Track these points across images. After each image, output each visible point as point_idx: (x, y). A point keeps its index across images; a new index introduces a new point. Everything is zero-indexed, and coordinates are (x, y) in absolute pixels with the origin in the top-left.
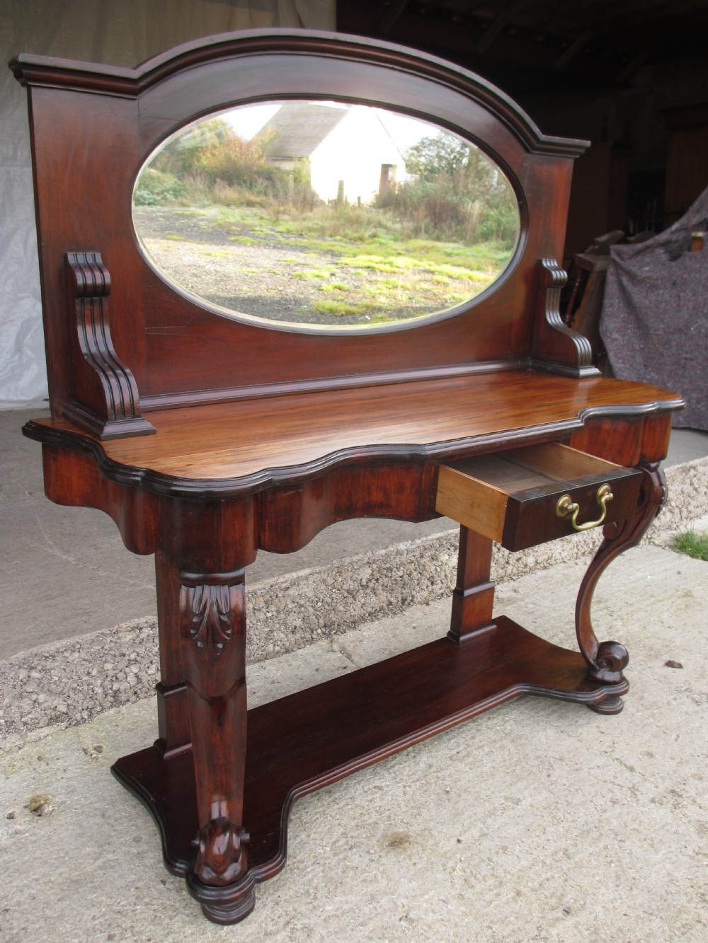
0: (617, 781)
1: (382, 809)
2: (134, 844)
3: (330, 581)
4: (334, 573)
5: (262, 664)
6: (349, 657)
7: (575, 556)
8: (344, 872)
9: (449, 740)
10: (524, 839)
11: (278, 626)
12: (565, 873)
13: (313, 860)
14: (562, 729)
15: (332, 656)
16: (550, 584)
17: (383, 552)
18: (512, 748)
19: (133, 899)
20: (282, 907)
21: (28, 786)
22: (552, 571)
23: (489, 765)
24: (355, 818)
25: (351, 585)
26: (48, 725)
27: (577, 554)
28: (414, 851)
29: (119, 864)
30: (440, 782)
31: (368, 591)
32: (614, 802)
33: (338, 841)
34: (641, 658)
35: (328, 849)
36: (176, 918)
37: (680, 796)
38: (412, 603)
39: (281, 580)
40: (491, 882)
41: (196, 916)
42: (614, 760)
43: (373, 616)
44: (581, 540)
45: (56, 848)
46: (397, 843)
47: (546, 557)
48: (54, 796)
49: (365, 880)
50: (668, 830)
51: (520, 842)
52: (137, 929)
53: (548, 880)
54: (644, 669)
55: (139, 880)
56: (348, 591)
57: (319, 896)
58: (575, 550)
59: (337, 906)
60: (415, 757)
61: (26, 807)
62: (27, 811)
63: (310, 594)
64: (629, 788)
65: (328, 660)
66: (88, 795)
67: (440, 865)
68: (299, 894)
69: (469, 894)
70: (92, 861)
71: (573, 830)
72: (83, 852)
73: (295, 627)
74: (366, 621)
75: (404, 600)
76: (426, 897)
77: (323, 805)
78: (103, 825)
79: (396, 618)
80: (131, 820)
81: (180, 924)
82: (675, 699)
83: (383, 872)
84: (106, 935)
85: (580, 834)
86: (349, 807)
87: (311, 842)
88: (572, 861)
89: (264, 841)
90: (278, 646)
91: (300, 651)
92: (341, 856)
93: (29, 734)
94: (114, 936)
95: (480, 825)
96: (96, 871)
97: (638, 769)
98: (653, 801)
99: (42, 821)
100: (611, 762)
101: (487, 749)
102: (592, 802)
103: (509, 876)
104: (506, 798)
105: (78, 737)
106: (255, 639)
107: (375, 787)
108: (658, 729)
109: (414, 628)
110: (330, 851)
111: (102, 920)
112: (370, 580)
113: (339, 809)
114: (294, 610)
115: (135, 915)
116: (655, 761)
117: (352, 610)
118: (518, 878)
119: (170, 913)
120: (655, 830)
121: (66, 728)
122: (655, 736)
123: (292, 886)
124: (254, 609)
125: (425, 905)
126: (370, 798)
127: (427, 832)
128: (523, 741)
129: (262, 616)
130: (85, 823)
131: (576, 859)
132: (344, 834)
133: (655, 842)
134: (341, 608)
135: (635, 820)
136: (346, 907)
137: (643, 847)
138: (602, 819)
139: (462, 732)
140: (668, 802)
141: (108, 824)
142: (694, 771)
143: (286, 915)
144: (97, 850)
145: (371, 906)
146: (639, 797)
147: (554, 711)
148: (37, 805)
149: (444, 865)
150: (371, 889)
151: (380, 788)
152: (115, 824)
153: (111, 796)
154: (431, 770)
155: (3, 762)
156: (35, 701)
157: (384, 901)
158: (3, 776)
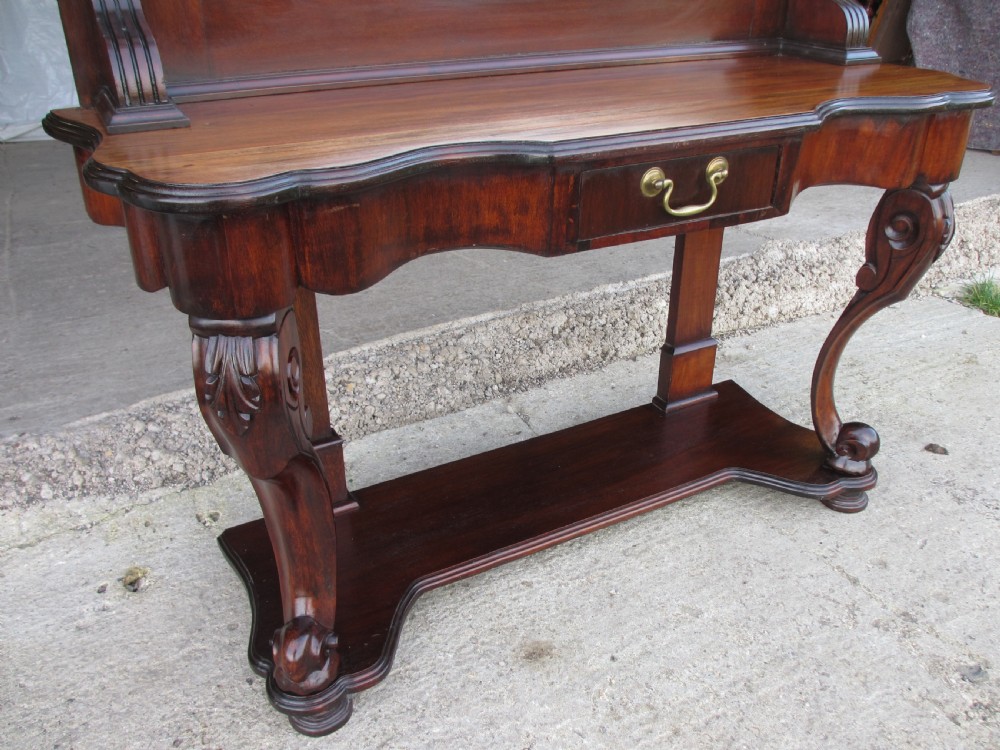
0: (832, 596)
1: (527, 611)
2: (228, 632)
3: (515, 328)
4: (520, 319)
5: (421, 424)
6: (526, 420)
7: (832, 306)
8: (463, 686)
9: (627, 530)
10: (696, 663)
11: (444, 380)
12: (741, 711)
13: (430, 668)
14: (773, 524)
15: (505, 418)
16: (794, 341)
17: (585, 295)
18: (705, 545)
19: (211, 699)
20: (380, 724)
21: (128, 555)
22: (799, 324)
23: (671, 564)
24: (491, 620)
25: (538, 334)
26: (163, 485)
27: (835, 304)
28: (554, 667)
29: (206, 656)
30: (605, 582)
31: (560, 342)
32: (824, 623)
33: (464, 646)
34: (894, 438)
35: (451, 656)
36: (256, 726)
37: (915, 621)
38: (615, 358)
39: (456, 324)
40: (644, 713)
41: (279, 725)
42: (833, 568)
43: (564, 371)
44: (842, 288)
45: (141, 630)
46: (536, 654)
47: (793, 307)
48: (153, 569)
49: (486, 699)
50: (889, 665)
51: (690, 665)
52: (208, 736)
53: (718, 717)
54: (896, 453)
55: (224, 676)
56: (536, 342)
57: (427, 714)
58: (833, 300)
59: (447, 728)
60: (580, 548)
61: (119, 580)
62: (120, 585)
63: (487, 344)
64: (847, 606)
65: (500, 423)
66: (190, 570)
67: (584, 688)
68: (404, 710)
69: (613, 728)
70: (176, 649)
71: (764, 654)
72: (169, 637)
73: (465, 382)
74: (554, 377)
75: (605, 354)
76: (558, 726)
77: (454, 602)
78: (198, 607)
79: (593, 376)
80: (230, 604)
81: (259, 734)
82: (930, 493)
83: (511, 691)
84: (172, 740)
85: (771, 661)
86: (487, 605)
87: (433, 646)
88: (754, 696)
89: (366, 644)
90: (441, 404)
91: (468, 411)
92: (464, 667)
93: (140, 496)
94: (181, 742)
95: (644, 640)
96: (178, 661)
97: (863, 582)
98: (876, 625)
99: (134, 597)
100: (829, 570)
101: (672, 544)
102: (794, 620)
103: (668, 709)
104: (684, 608)
105: (194, 501)
106: (413, 395)
107: (523, 583)
108: (900, 532)
109: (613, 388)
110: (453, 659)
111: (171, 721)
112: (564, 329)
113: (474, 607)
114: (466, 361)
115: (211, 718)
116: (888, 573)
117: (538, 364)
118: (680, 712)
119: (250, 719)
120: (872, 663)
121: (183, 490)
122: (894, 540)
123: (398, 699)
124: (417, 359)
125: (554, 737)
126: (514, 596)
127: (575, 644)
128: (720, 536)
129: (425, 368)
130: (179, 604)
131: (760, 693)
132: (474, 640)
133: (870, 679)
134: (524, 362)
135: (848, 648)
136: (457, 730)
137: (851, 684)
138: (804, 643)
139: (645, 521)
140: (896, 627)
141: (204, 606)
142: (937, 589)
143: (384, 734)
144: (185, 637)
145: (488, 733)
146: (860, 618)
147: (767, 500)
148: (133, 578)
149: (588, 688)
150: (492, 709)
151: (529, 585)
152: (211, 607)
153: (215, 573)
154: (598, 566)
155: (106, 526)
156: (148, 459)
157: (505, 728)
158: (103, 542)
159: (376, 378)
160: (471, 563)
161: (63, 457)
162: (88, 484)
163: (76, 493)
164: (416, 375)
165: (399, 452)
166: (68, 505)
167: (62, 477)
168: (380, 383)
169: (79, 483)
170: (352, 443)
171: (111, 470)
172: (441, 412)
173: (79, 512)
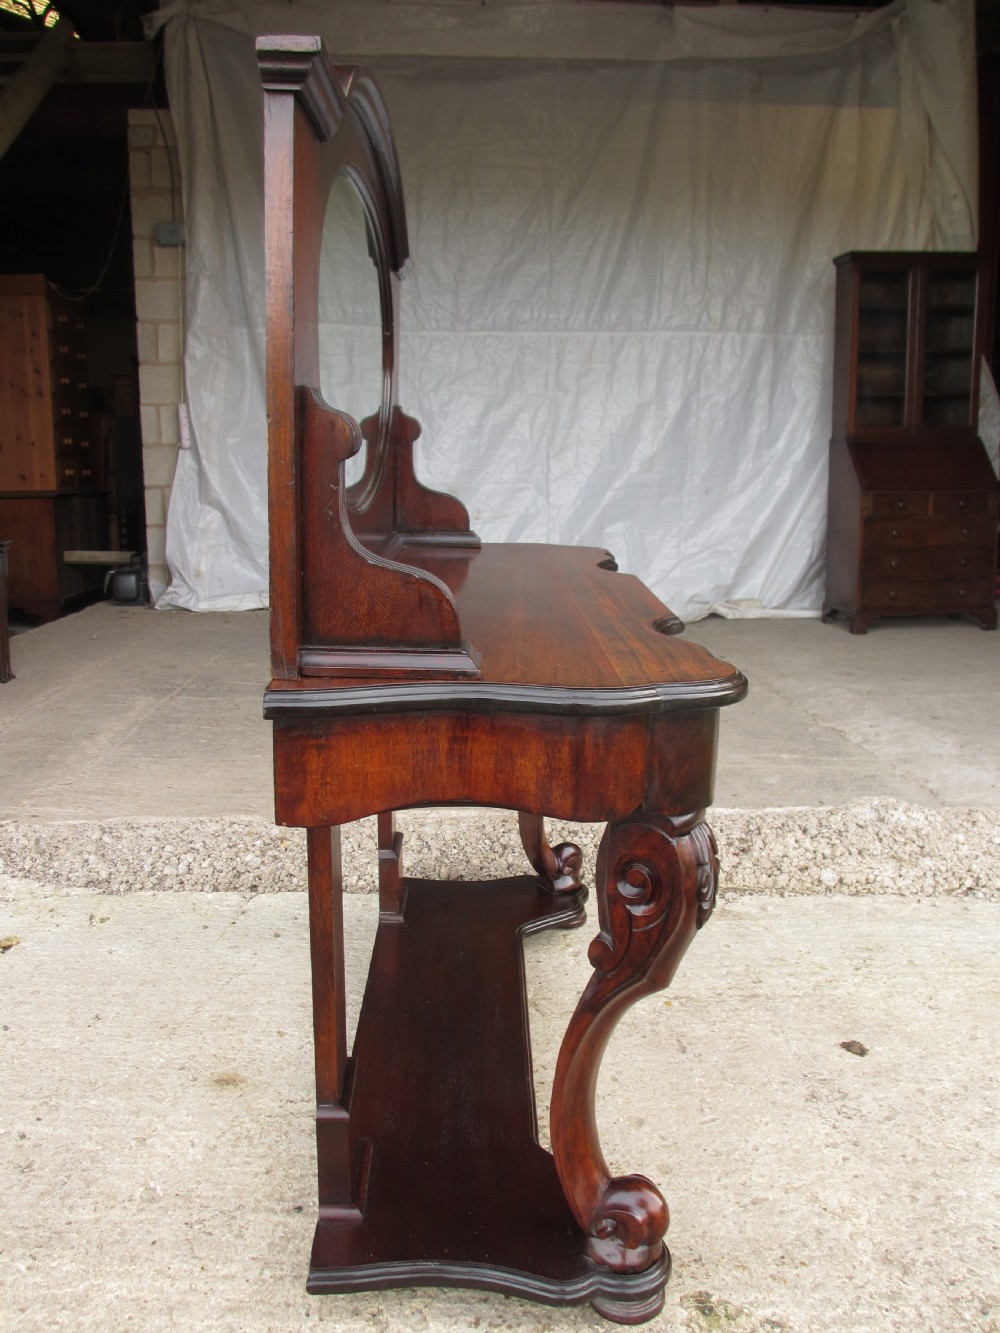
22: (872, 901)
24: (222, 1048)
26: (85, 886)
33: (179, 1059)
46: (226, 1082)
47: (861, 878)
48: (27, 942)
59: (102, 1103)
67: (234, 1116)
82: (785, 1083)
87: (157, 1050)
92: (163, 1071)
93: (64, 889)
105: (99, 904)
107: (278, 1032)
108: (698, 1103)
110: (162, 1063)
114: (414, 848)
121: (100, 894)
122: (680, 1108)
125: (171, 1139)
126: (260, 1038)
127: (265, 1086)
145: (128, 1117)
148: (8, 943)
149: (237, 1117)
151: (281, 1034)
155: (22, 904)
156: (86, 861)
157: (142, 1120)
158: (10, 914)
161: (27, 843)
162: (34, 870)
164: (356, 849)
165: (296, 912)
166: (9, 881)
167: (18, 859)
170: (263, 895)
171: (56, 864)
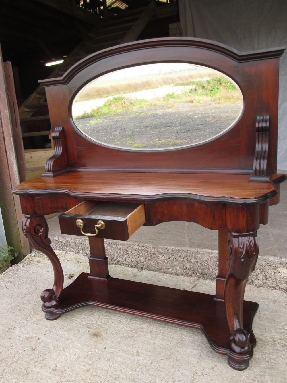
1: (111, 326)
5: (165, 274)
8: (76, 330)
10: (117, 364)
13: (78, 322)
18: (172, 344)
20: (56, 324)
24: (102, 323)
35: (85, 323)
46: (96, 335)
49: (75, 335)
51: (115, 363)
57: (64, 329)
63: (204, 259)
65: (185, 284)
68: (63, 325)
76: (75, 350)
77: (103, 314)
86: (106, 320)
90: (174, 271)
95: (117, 350)
101: (165, 338)
103: (95, 366)
104: (138, 352)
113: (104, 318)
118: (96, 368)
123: (66, 323)
124: (180, 255)
125: (71, 351)
129: (179, 259)
132: (93, 324)
136: (62, 335)
143: (54, 326)
157: (68, 342)
158: (78, 267)
159: (162, 256)
160: (105, 304)
163: (85, 255)
168: (163, 258)
169: (87, 253)
170: (144, 271)
172: (173, 273)
173: (82, 259)
